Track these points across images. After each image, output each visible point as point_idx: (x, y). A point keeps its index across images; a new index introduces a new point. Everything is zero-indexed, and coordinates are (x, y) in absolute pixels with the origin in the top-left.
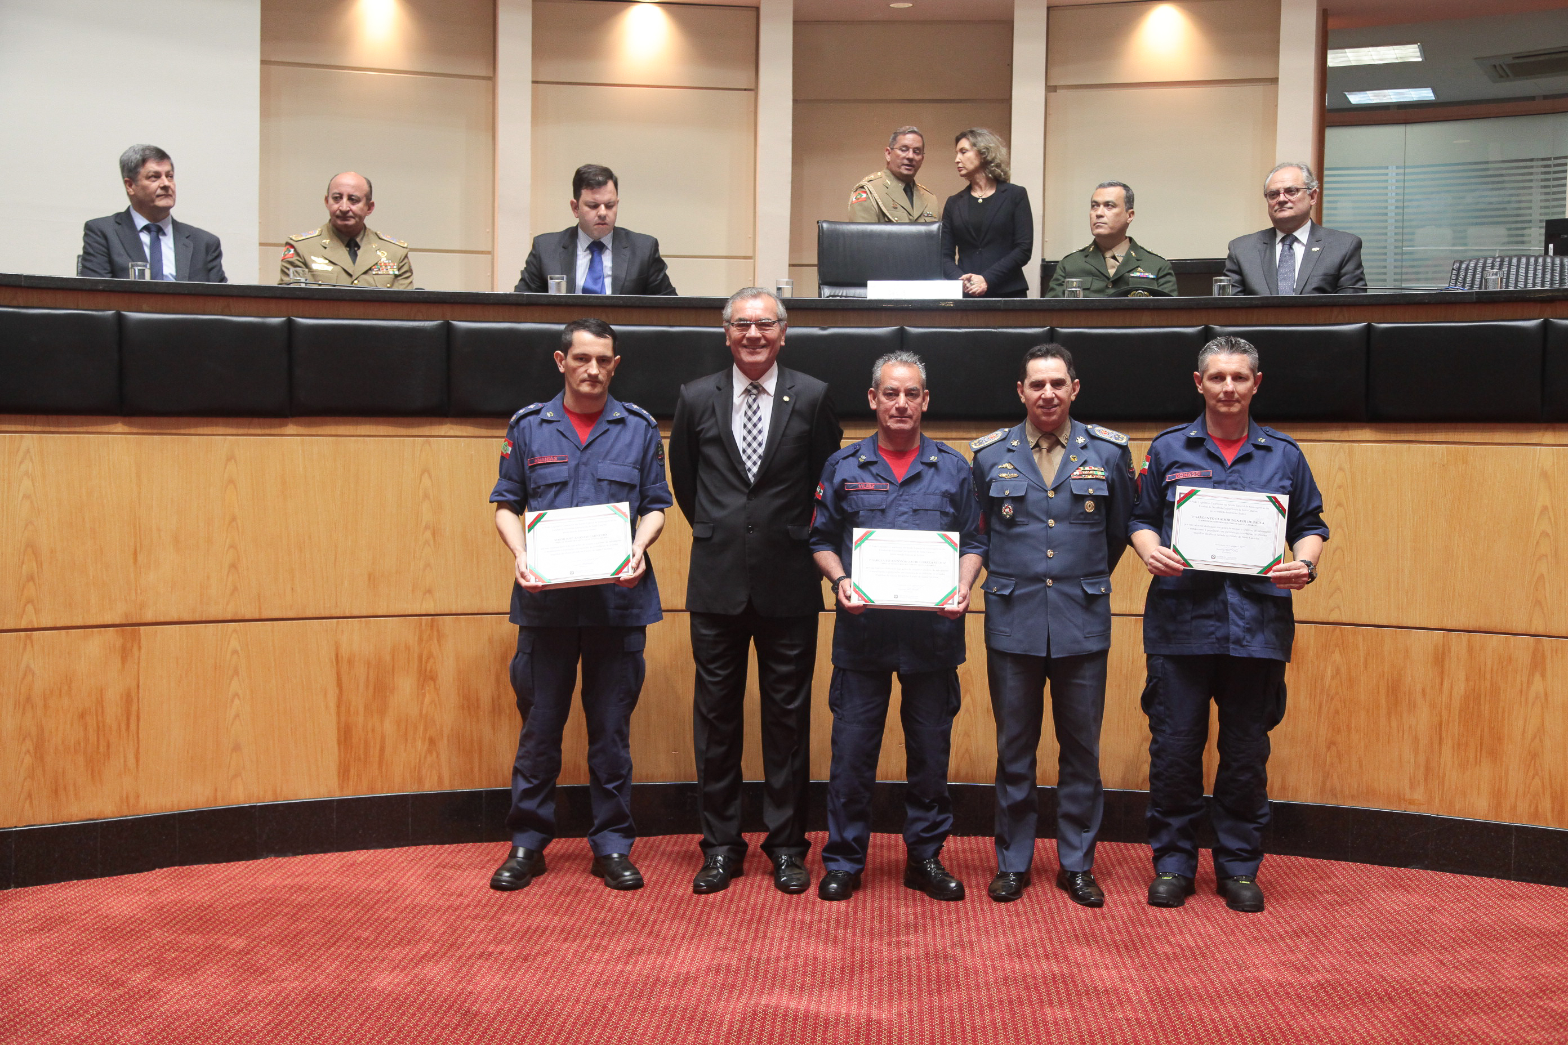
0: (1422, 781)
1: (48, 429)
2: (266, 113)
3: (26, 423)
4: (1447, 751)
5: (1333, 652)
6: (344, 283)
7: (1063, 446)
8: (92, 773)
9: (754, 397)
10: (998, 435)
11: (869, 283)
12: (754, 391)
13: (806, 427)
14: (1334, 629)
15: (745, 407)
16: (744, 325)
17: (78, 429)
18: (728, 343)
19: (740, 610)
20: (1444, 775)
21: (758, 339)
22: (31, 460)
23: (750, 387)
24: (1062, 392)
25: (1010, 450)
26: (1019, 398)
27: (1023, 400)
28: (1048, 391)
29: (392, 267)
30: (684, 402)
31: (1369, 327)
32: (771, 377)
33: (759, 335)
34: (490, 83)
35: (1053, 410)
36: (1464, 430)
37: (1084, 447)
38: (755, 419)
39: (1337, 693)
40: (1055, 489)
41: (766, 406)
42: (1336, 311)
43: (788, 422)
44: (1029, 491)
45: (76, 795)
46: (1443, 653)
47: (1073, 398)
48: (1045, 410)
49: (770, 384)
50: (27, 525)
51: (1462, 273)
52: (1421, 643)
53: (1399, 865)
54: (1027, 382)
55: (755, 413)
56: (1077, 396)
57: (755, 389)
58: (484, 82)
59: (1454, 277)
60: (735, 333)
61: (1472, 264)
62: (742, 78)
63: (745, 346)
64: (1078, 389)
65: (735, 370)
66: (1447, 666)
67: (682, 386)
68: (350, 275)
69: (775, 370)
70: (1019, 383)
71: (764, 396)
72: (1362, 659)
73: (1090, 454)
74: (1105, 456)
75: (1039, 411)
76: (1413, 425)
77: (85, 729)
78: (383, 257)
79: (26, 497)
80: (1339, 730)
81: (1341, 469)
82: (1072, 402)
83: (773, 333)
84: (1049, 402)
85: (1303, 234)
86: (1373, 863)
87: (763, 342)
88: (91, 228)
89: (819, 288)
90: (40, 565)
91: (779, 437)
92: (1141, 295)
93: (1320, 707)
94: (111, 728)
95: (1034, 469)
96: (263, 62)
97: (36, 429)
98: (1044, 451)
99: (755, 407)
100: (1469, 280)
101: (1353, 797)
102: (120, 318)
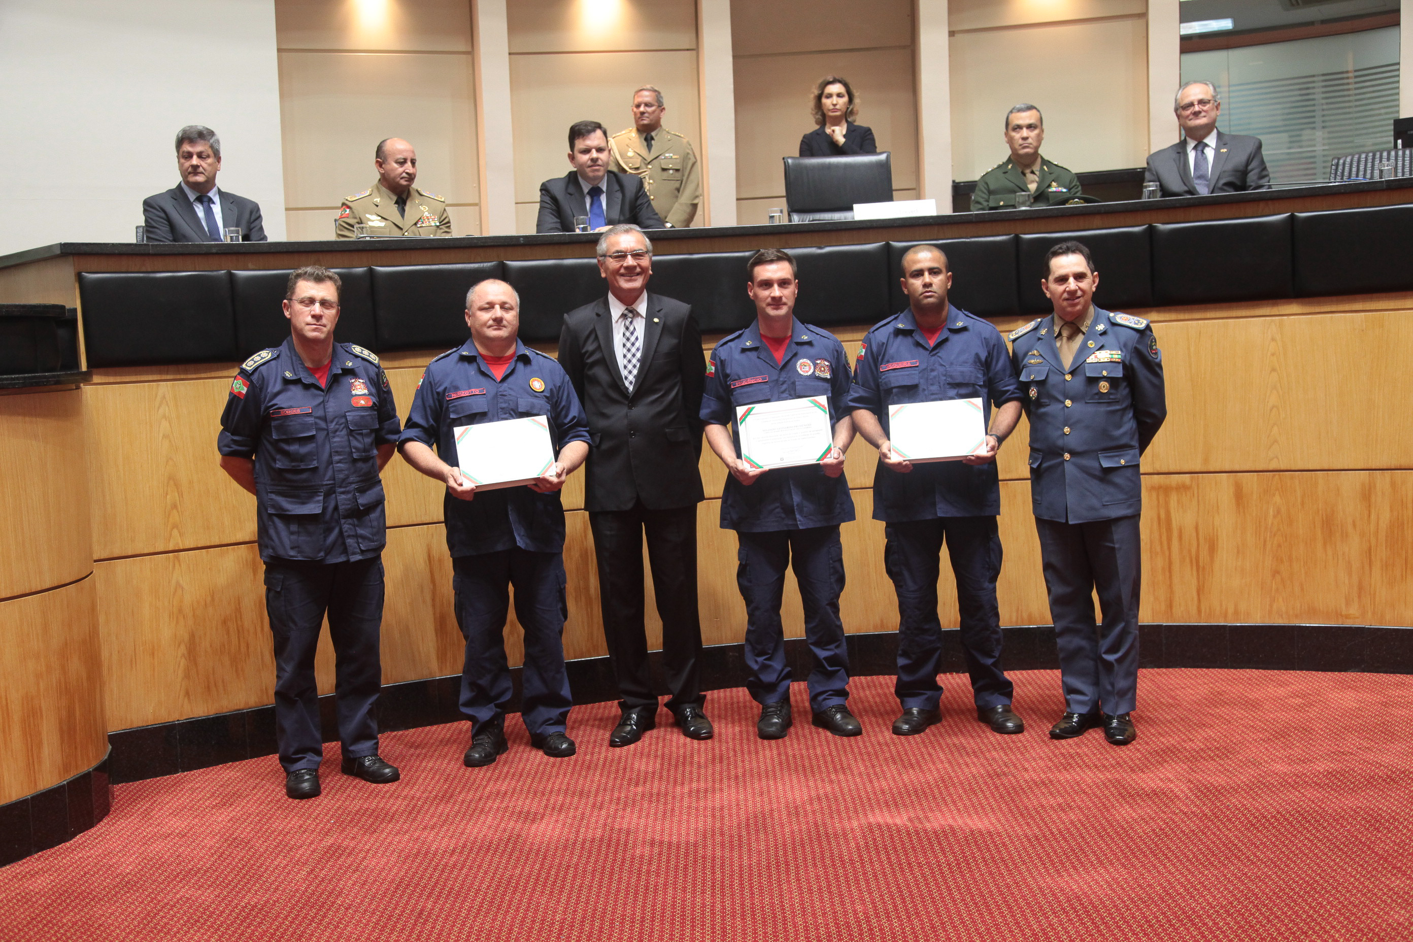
0: (1356, 599)
1: (178, 377)
2: (284, 94)
3: (160, 373)
4: (1377, 572)
5: (1274, 495)
6: (396, 234)
7: (1084, 334)
8: (236, 671)
9: (630, 320)
10: (1031, 325)
11: (855, 206)
12: (630, 315)
13: (674, 341)
14: (1274, 476)
15: (623, 329)
16: (622, 255)
17: (203, 375)
18: (603, 275)
19: (630, 506)
20: (1375, 594)
21: (635, 267)
22: (167, 404)
23: (626, 312)
24: (1085, 284)
25: (1039, 339)
26: (1044, 294)
27: (1048, 295)
28: (1072, 284)
29: (433, 220)
30: (568, 328)
31: (1292, 217)
32: (642, 301)
33: (635, 264)
34: (469, 57)
35: (1077, 301)
36: (1379, 299)
37: (1104, 333)
38: (633, 339)
39: (1279, 530)
40: (1072, 373)
41: (640, 326)
42: (1262, 205)
43: (659, 340)
44: (1050, 375)
45: (225, 690)
46: (1370, 488)
47: (1094, 289)
48: (1070, 302)
49: (642, 307)
50: (167, 461)
51: (1340, 168)
52: (1350, 483)
53: (1340, 671)
54: (1051, 278)
55: (632, 333)
56: (1097, 287)
57: (630, 313)
58: (464, 56)
59: (1333, 172)
60: (612, 264)
61: (1348, 160)
62: (685, 40)
63: (622, 275)
64: (1097, 281)
65: (611, 298)
66: (1373, 500)
67: (566, 315)
68: (401, 229)
69: (645, 295)
70: (1043, 280)
71: (639, 319)
72: (1299, 500)
73: (1109, 339)
74: (1122, 340)
75: (1065, 303)
76: (1334, 298)
77: (228, 633)
78: (425, 211)
79: (165, 436)
80: (1282, 561)
81: (1273, 339)
82: (1094, 293)
83: (645, 262)
84: (1072, 294)
85: (1211, 140)
86: (1317, 670)
87: (638, 270)
88: (149, 205)
89: (789, 215)
90: (181, 495)
91: (652, 353)
92: (1077, 203)
93: (1265, 542)
94: (248, 631)
95: (1056, 355)
96: (279, 50)
97: (169, 377)
98: (1065, 339)
99: (631, 328)
100: (1346, 173)
101: (1296, 616)
102: (231, 276)
